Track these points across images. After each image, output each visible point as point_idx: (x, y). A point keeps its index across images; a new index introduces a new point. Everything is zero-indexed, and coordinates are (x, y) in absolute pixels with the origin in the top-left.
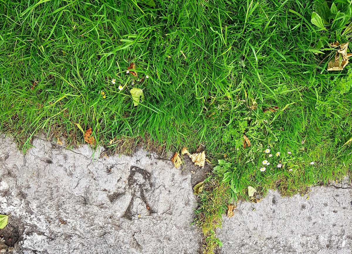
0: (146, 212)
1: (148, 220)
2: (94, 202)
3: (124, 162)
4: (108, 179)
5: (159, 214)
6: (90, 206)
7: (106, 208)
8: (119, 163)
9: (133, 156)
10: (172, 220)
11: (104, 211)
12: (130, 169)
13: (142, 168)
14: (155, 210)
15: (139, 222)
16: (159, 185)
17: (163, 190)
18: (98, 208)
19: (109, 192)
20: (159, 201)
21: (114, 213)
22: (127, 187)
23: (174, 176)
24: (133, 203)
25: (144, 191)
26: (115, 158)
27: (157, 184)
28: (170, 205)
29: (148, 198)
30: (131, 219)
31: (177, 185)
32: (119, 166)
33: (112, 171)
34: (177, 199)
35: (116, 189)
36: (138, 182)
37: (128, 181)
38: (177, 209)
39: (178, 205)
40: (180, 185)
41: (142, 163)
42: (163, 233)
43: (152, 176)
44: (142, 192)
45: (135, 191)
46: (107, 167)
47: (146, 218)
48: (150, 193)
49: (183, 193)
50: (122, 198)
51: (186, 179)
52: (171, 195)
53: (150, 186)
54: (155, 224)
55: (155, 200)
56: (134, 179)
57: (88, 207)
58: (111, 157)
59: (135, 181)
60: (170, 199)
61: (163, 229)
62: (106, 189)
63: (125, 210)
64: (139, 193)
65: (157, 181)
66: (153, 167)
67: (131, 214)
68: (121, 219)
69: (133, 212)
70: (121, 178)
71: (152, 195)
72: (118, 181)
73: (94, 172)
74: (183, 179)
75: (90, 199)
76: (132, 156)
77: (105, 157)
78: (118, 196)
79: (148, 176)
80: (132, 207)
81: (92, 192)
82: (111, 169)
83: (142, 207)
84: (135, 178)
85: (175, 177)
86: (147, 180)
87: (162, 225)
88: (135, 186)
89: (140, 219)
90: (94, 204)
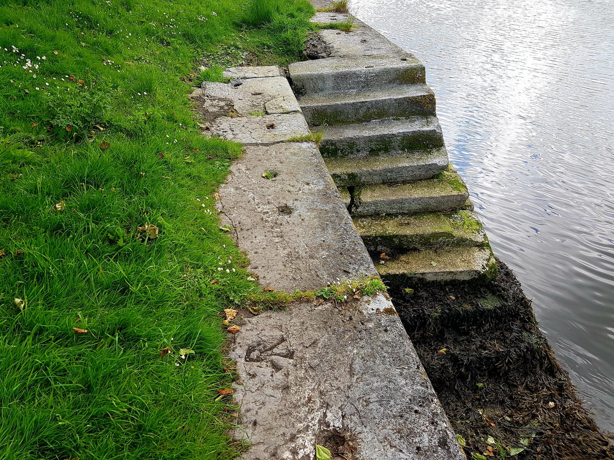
0: (284, 343)
1: (291, 340)
3: (243, 366)
4: (261, 374)
5: (283, 334)
6: (289, 383)
7: (288, 371)
8: (244, 370)
10: (286, 324)
11: (291, 372)
12: (248, 362)
13: (245, 353)
14: (281, 337)
15: (294, 345)
17: (262, 334)
18: (289, 377)
19: (273, 372)
20: (272, 335)
21: (291, 365)
22: (265, 361)
24: (279, 354)
25: (265, 348)
26: (240, 373)
27: (258, 340)
28: (274, 328)
29: (271, 345)
30: (293, 352)
31: (255, 326)
32: (248, 369)
33: (253, 373)
34: (267, 324)
35: (268, 368)
36: (258, 355)
37: (260, 362)
38: (276, 323)
39: (272, 323)
41: (241, 353)
42: (299, 327)
43: (251, 345)
44: (267, 350)
45: (267, 355)
46: (250, 378)
47: (289, 342)
48: (267, 344)
49: (262, 321)
50: (276, 362)
52: (265, 329)
53: (261, 345)
54: (293, 335)
55: (272, 339)
58: (241, 376)
60: (268, 328)
61: (296, 328)
62: (270, 374)
63: (285, 358)
65: (255, 340)
66: (243, 345)
68: (295, 359)
69: (287, 352)
70: (258, 366)
72: (261, 367)
73: (257, 386)
74: (249, 323)
75: (282, 384)
76: (237, 361)
77: (241, 381)
78: (275, 365)
79: (252, 348)
80: (282, 353)
81: (276, 384)
82: (251, 375)
83: (281, 347)
84: (255, 357)
85: (248, 329)
86: (256, 348)
87: (292, 330)
88: (263, 356)
90: (286, 380)
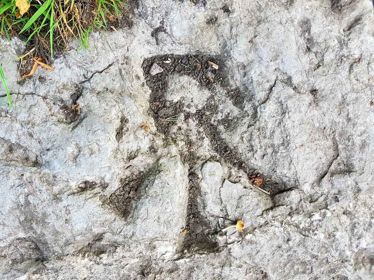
0: (255, 200)
1: (276, 229)
2: (67, 243)
3: (111, 57)
4: (82, 144)
5: (307, 188)
6: (58, 264)
7: (115, 245)
8: (93, 70)
9: (135, 20)
10: (359, 190)
11: (111, 260)
12: (141, 73)
13: (181, 51)
14: (285, 180)
15: (248, 248)
16: (267, 86)
17: (290, 97)
18: (86, 260)
19: (104, 186)
20: (292, 145)
21: (149, 253)
22: (159, 142)
23: (308, 30)
24: (198, 188)
25: (221, 128)
26: (74, 56)
27: (259, 84)
28: (334, 139)
29: (242, 148)
30: (213, 248)
31: (332, 56)
32: (99, 83)
33: (85, 110)
34: (350, 108)
35: (122, 164)
36: (189, 106)
37: (152, 120)
38: (363, 145)
39: (362, 128)
40: (345, 52)
41: (177, 32)
42: (347, 248)
43: (229, 63)
44: (214, 135)
45: (190, 143)
46: (62, 101)
47: (266, 223)
48: (244, 128)
49: (365, 78)
50: (155, 188)
51: (357, 20)
52: (324, 105)
53: (235, 104)
54: (305, 232)
55: (273, 146)
56: (171, 102)
57: (52, 269)
58: (58, 63)
59: (178, 108)
60: (327, 118)
61: (342, 236)
62: (90, 179)
63: (183, 223)
64: (207, 142)
65: (254, 74)
66: (220, 29)
67: (207, 225)
68: (182, 261)
69: (211, 219)
70: (124, 120)
71: (256, 134)
72: (120, 133)
73: (25, 141)
74: (345, 25)
75: (49, 237)
76: (130, 25)
77: (37, 69)
78: (139, 186)
79: (214, 71)
80: (203, 201)
81: (44, 214)
82: (75, 103)
83: (237, 189)
84: (174, 97)
85: (315, 29)
86: (218, 88)
87: (331, 222)
88: (184, 126)
89: (248, 237)
90: (70, 249)
